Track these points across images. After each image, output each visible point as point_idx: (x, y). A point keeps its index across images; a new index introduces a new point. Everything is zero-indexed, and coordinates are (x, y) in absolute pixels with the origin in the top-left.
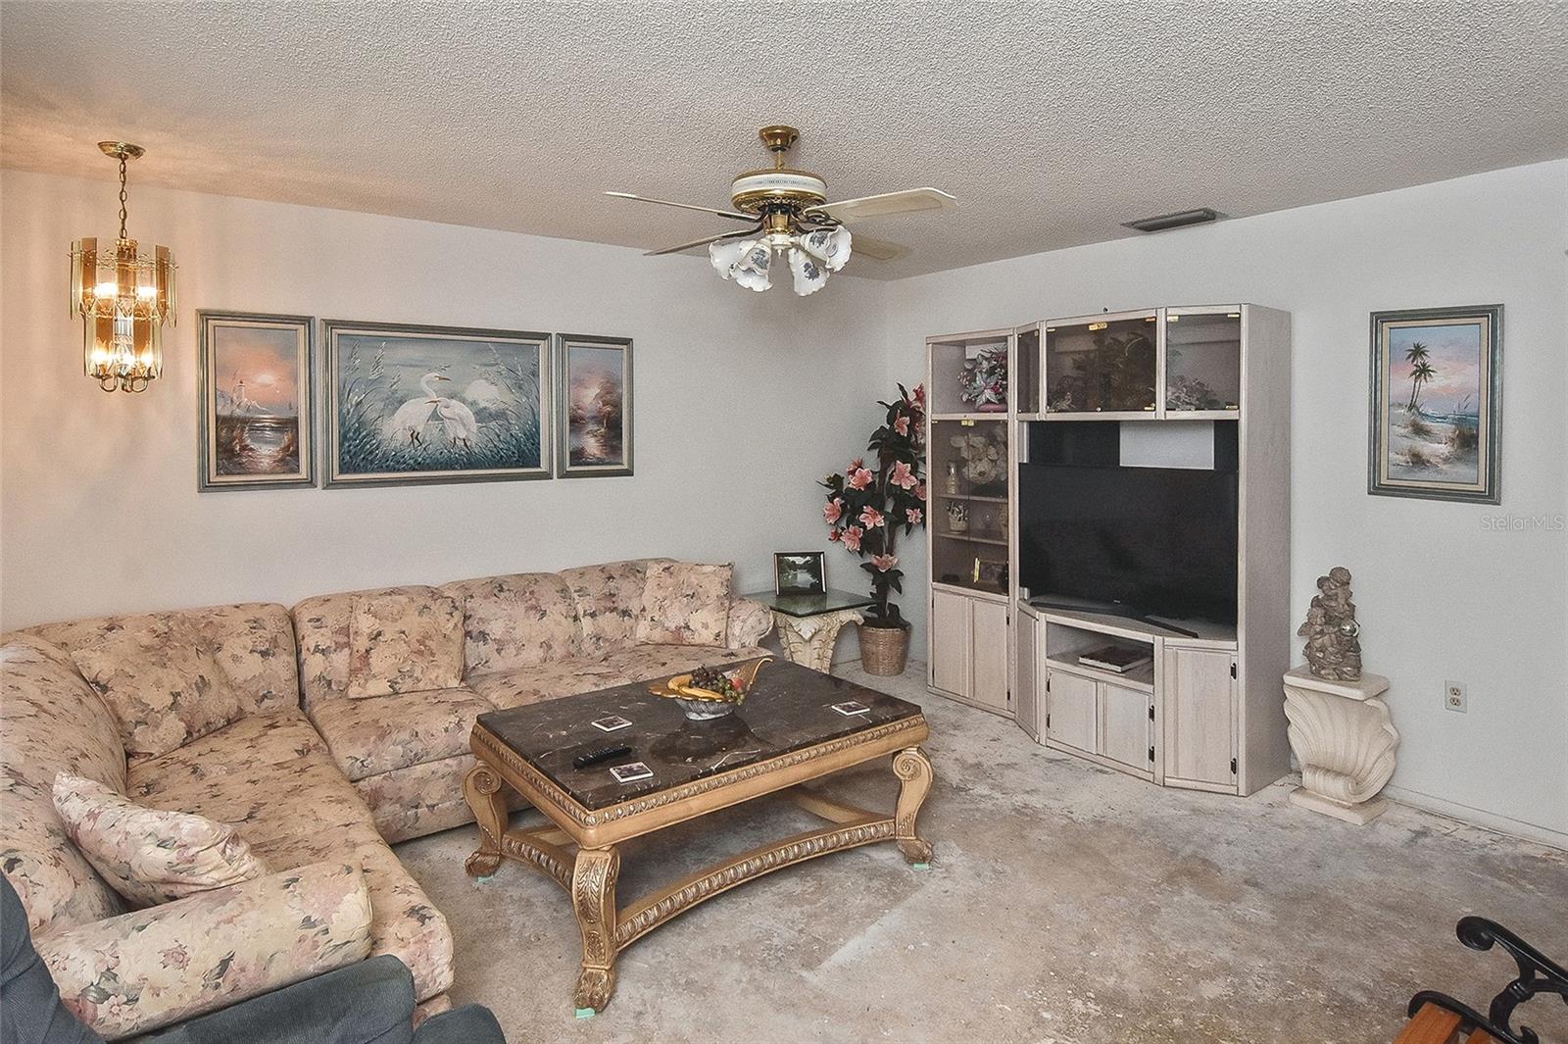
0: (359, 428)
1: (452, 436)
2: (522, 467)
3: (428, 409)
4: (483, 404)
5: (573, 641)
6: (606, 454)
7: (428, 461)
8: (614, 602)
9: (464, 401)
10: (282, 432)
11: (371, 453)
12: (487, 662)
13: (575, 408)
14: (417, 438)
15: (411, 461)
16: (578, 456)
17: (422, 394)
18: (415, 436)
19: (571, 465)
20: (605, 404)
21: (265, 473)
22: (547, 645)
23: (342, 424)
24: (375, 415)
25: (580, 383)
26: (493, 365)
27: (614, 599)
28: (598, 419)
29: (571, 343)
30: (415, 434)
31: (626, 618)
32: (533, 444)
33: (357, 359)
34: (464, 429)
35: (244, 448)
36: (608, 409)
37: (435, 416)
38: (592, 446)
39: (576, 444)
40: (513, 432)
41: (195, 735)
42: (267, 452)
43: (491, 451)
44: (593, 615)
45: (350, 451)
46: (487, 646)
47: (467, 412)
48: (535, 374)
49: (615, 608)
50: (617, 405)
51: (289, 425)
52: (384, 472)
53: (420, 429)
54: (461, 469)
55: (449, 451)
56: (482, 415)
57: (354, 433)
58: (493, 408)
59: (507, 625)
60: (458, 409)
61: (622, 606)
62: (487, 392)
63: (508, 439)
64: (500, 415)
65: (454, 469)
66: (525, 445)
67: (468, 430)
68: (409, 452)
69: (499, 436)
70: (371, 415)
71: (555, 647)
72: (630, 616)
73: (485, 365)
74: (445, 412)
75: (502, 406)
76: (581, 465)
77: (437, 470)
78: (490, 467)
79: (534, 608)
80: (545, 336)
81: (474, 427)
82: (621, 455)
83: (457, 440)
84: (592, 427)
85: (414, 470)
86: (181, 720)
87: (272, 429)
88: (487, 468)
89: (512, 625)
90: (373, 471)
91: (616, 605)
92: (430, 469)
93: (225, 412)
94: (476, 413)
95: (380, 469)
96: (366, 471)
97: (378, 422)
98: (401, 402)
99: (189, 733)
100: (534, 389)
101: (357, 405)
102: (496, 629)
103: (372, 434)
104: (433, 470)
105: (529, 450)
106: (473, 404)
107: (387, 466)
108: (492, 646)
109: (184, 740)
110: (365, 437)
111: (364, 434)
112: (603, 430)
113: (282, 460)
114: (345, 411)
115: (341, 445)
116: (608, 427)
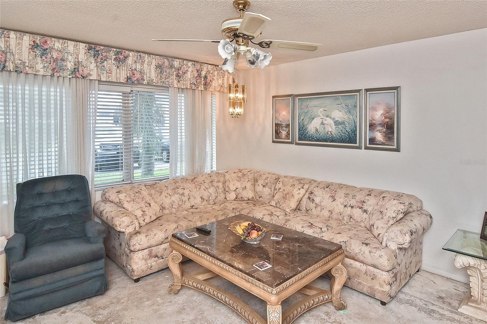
0: (303, 127)
1: (327, 130)
2: (350, 143)
3: (320, 121)
4: (336, 119)
5: (341, 214)
6: (386, 140)
7: (320, 138)
8: (363, 205)
9: (331, 118)
10: (287, 128)
11: (306, 135)
12: (311, 210)
13: (372, 120)
14: (317, 131)
15: (316, 138)
16: (372, 141)
17: (319, 116)
18: (317, 130)
19: (369, 144)
20: (386, 118)
21: (283, 139)
22: (331, 212)
23: (299, 126)
24: (307, 123)
25: (374, 109)
26: (340, 104)
27: (363, 204)
28: (382, 125)
29: (370, 92)
30: (317, 129)
31: (365, 213)
32: (354, 135)
33: (302, 106)
34: (331, 129)
35: (280, 132)
36: (387, 120)
37: (322, 123)
38: (379, 137)
39: (372, 135)
40: (347, 130)
41: (238, 199)
42: (284, 133)
43: (339, 136)
44: (352, 207)
45: (301, 134)
46: (313, 204)
47: (331, 122)
48: (355, 106)
49: (362, 208)
50: (391, 119)
51: (288, 126)
52: (308, 141)
53: (318, 128)
54: (330, 142)
55: (326, 136)
56: (337, 123)
57: (302, 129)
58: (340, 120)
59: (321, 200)
60: (329, 121)
61: (365, 207)
62: (339, 115)
63: (345, 132)
64: (343, 123)
65: (328, 142)
66: (351, 135)
67: (332, 129)
68: (315, 135)
69: (342, 131)
70: (306, 123)
71: (334, 213)
72: (367, 213)
73: (338, 104)
74: (325, 122)
75: (343, 120)
76: (374, 144)
77: (323, 142)
78: (339, 142)
79: (333, 197)
80: (359, 91)
81: (334, 127)
82: (394, 141)
83: (329, 132)
84: (379, 128)
85: (316, 141)
86: (235, 194)
87: (285, 127)
88: (338, 143)
89: (322, 200)
90: (306, 141)
91: (363, 207)
92: (321, 141)
93: (277, 123)
94: (335, 122)
95: (308, 140)
96: (304, 140)
97: (307, 125)
98: (313, 119)
99: (236, 198)
100: (355, 113)
101: (303, 120)
102: (317, 200)
103: (306, 129)
104: (322, 142)
105: (353, 137)
106: (334, 119)
107: (310, 139)
108: (314, 205)
109: (235, 199)
110: (304, 130)
111: (304, 129)
112: (384, 130)
113: (287, 135)
114: (300, 122)
115: (299, 132)
116: (387, 128)
